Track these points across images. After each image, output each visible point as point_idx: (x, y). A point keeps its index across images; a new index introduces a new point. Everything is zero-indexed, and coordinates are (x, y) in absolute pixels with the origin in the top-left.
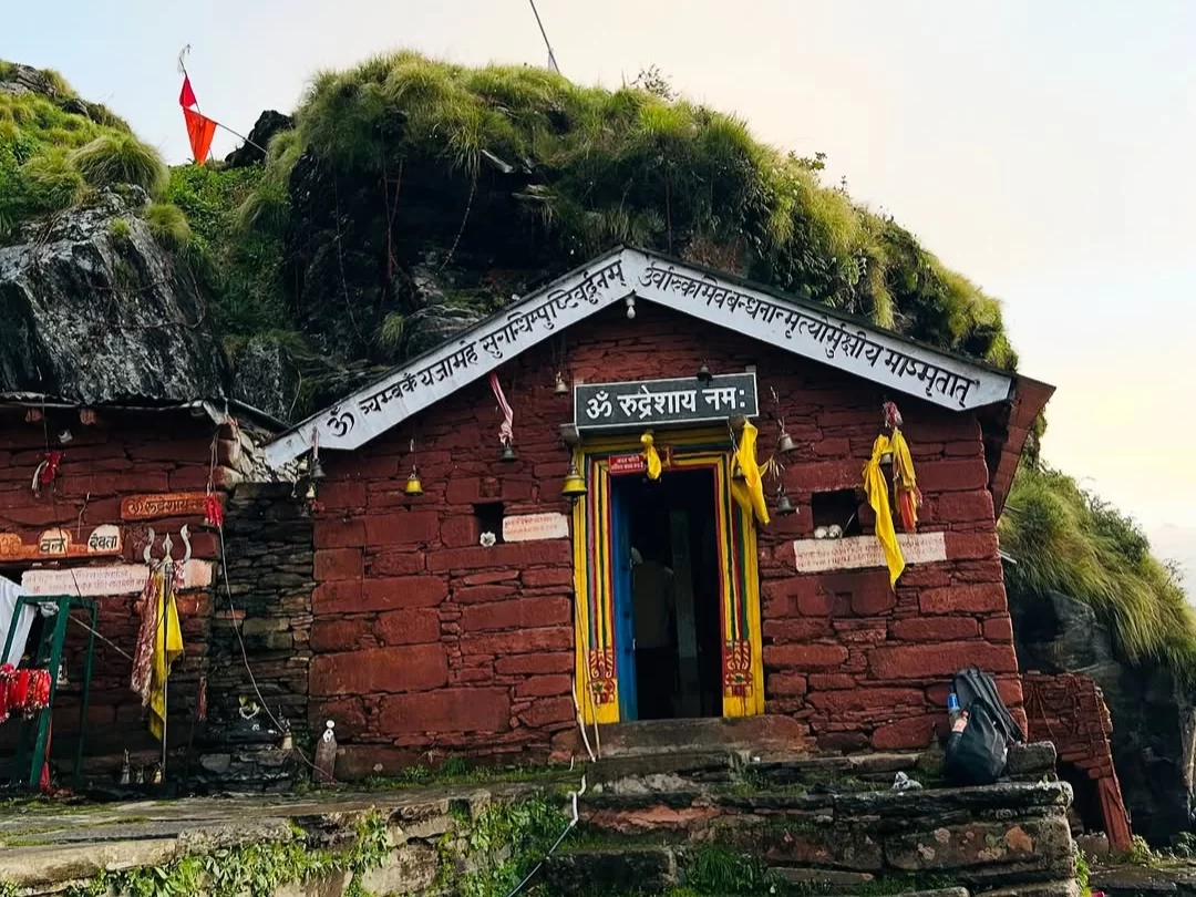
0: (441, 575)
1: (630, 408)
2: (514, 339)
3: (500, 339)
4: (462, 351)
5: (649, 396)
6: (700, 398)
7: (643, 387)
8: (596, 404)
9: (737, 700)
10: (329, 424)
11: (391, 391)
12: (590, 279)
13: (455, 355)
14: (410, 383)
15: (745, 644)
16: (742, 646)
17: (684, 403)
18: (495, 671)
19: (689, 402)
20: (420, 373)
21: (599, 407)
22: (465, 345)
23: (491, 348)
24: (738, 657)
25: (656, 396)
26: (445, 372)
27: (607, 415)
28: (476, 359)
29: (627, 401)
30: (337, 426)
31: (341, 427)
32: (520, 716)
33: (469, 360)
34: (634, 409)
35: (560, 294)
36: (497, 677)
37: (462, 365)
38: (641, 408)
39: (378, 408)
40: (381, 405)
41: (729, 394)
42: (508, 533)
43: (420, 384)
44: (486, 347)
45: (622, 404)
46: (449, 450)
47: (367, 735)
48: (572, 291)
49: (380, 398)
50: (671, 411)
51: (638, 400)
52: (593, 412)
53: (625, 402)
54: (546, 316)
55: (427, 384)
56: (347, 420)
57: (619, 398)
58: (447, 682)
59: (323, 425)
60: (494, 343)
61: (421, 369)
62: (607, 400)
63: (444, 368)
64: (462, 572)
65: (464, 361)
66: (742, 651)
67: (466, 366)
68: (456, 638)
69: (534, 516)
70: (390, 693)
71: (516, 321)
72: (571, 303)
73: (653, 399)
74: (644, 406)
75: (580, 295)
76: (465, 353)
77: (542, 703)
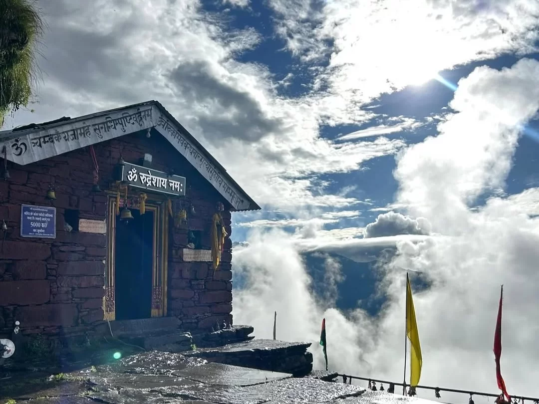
0: (48, 244)
1: (144, 180)
2: (108, 131)
3: (102, 128)
4: (83, 128)
5: (151, 176)
6: (168, 183)
7: (149, 171)
8: (132, 174)
9: (156, 311)
10: (13, 146)
11: (48, 138)
12: (140, 113)
13: (80, 129)
14: (58, 137)
15: (160, 288)
16: (159, 289)
17: (163, 183)
18: (73, 296)
19: (164, 184)
20: (63, 133)
21: (133, 175)
22: (85, 125)
23: (97, 131)
24: (157, 293)
25: (153, 177)
26: (75, 136)
27: (135, 180)
28: (90, 134)
29: (143, 176)
30: (17, 149)
31: (19, 150)
32: (83, 318)
33: (87, 134)
34: (145, 181)
35: (127, 115)
36: (73, 299)
37: (83, 135)
38: (148, 181)
39: (40, 145)
40: (43, 145)
41: (177, 184)
42: (81, 227)
43: (63, 139)
44: (95, 130)
45: (141, 177)
46: (54, 176)
47: (7, 329)
48: (133, 115)
49: (42, 140)
50: (158, 186)
51: (147, 177)
52: (130, 178)
53: (142, 176)
54: (122, 124)
55: (66, 140)
56: (23, 147)
57: (140, 174)
58: (50, 301)
59: (9, 146)
60: (99, 129)
61: (64, 131)
62: (136, 173)
63: (74, 134)
64: (60, 244)
65: (84, 133)
66: (159, 291)
67: (85, 136)
68: (55, 278)
69: (93, 221)
70: (19, 306)
71: (109, 121)
72: (132, 121)
73: (152, 178)
74: (149, 180)
75: (135, 119)
76: (85, 129)
77: (93, 312)
